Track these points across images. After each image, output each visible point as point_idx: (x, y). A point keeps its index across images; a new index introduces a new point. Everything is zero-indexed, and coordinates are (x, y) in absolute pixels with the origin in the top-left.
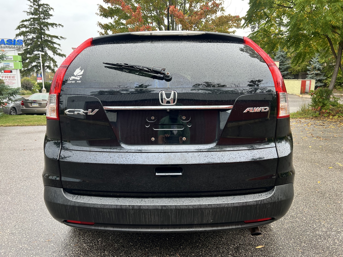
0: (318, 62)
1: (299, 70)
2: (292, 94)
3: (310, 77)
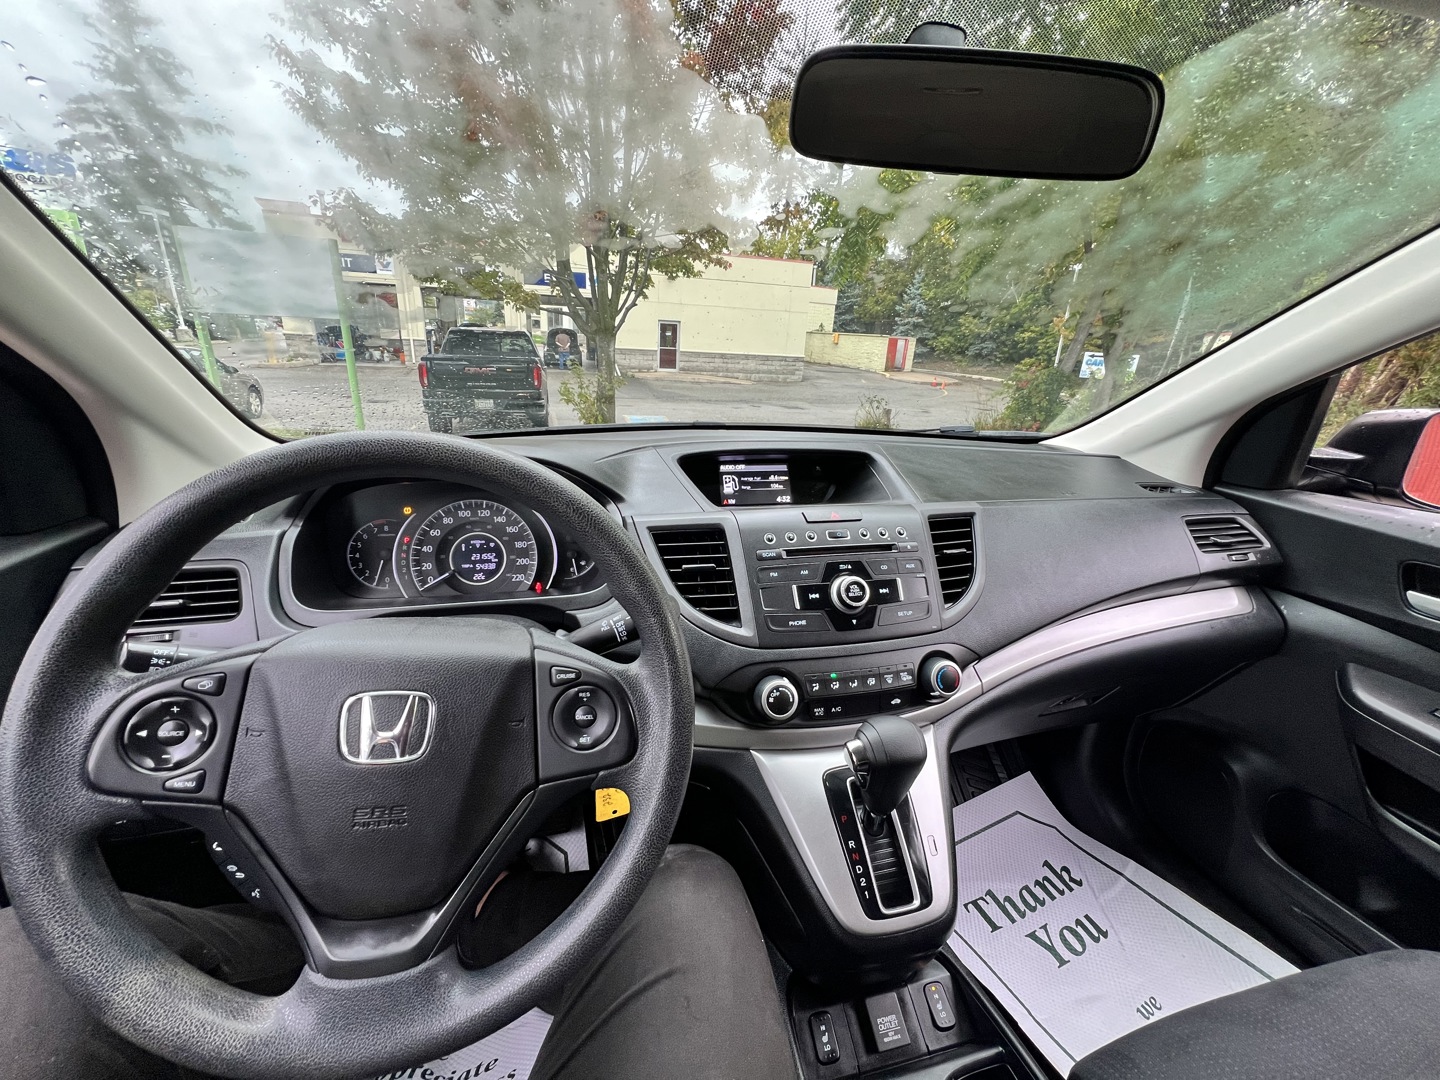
0: (920, 295)
1: (877, 312)
2: (868, 371)
3: (902, 332)
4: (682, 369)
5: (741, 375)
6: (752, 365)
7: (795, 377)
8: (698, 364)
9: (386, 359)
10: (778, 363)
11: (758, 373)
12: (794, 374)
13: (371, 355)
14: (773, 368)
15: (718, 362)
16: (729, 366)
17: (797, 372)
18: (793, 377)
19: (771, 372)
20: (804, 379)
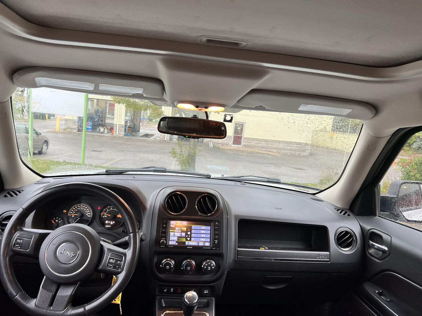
4: (244, 146)
5: (275, 151)
6: (281, 146)
7: (306, 154)
8: (253, 144)
9: (106, 132)
10: (296, 146)
11: (285, 150)
12: (305, 152)
13: (99, 130)
14: (293, 148)
15: (263, 144)
16: (269, 145)
17: (306, 151)
18: (304, 153)
19: (292, 150)
20: (311, 154)
